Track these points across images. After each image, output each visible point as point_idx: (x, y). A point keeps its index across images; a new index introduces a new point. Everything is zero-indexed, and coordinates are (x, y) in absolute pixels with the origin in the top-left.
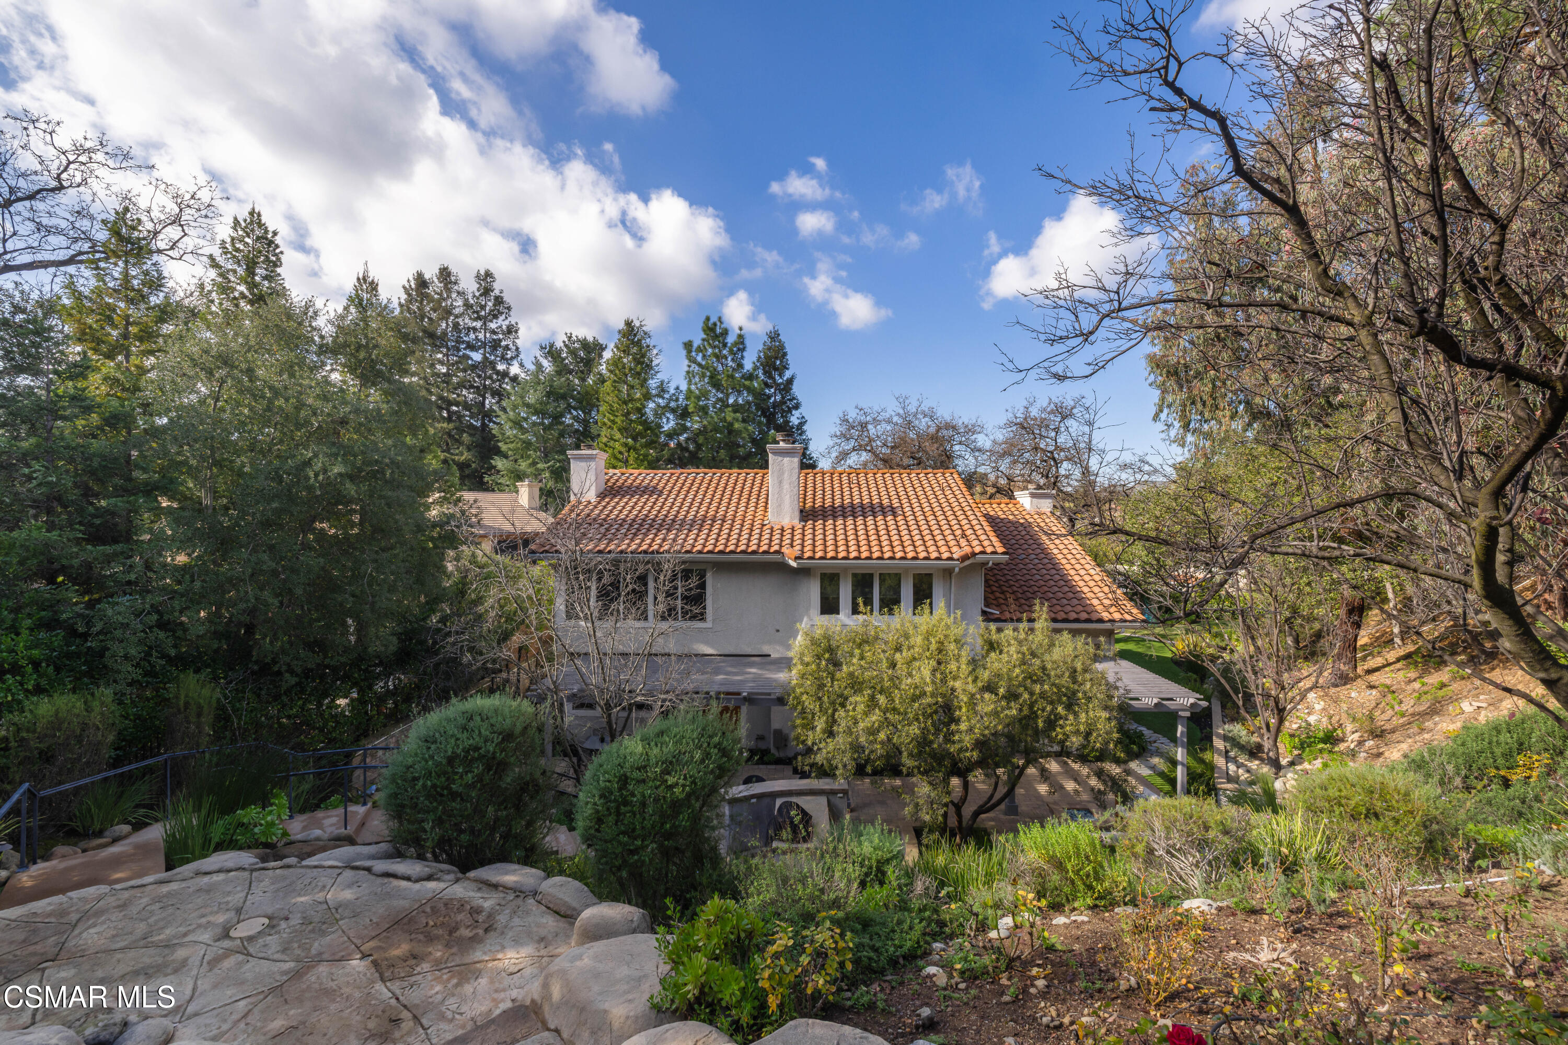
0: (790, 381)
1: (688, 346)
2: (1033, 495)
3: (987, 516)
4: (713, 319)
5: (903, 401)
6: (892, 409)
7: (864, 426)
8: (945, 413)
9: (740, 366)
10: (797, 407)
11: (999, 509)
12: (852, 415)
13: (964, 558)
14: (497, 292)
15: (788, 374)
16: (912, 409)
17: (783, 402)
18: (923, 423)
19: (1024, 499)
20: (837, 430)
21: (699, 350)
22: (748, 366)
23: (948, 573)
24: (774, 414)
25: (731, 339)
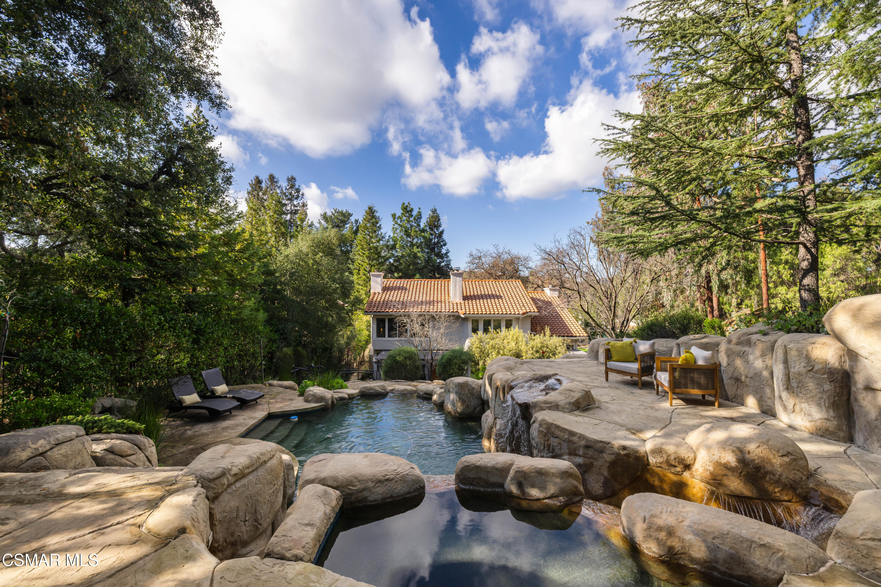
0: (442, 232)
1: (394, 216)
2: (551, 290)
3: (532, 299)
4: (406, 204)
5: (496, 246)
6: (492, 250)
7: (480, 258)
8: (515, 251)
9: (419, 225)
10: (445, 245)
11: (537, 295)
12: (474, 252)
13: (524, 314)
14: (297, 187)
15: (441, 229)
16: (501, 251)
17: (438, 242)
18: (505, 256)
19: (547, 291)
20: (468, 259)
21: (399, 218)
22: (422, 225)
23: (518, 319)
24: (434, 248)
25: (415, 213)
